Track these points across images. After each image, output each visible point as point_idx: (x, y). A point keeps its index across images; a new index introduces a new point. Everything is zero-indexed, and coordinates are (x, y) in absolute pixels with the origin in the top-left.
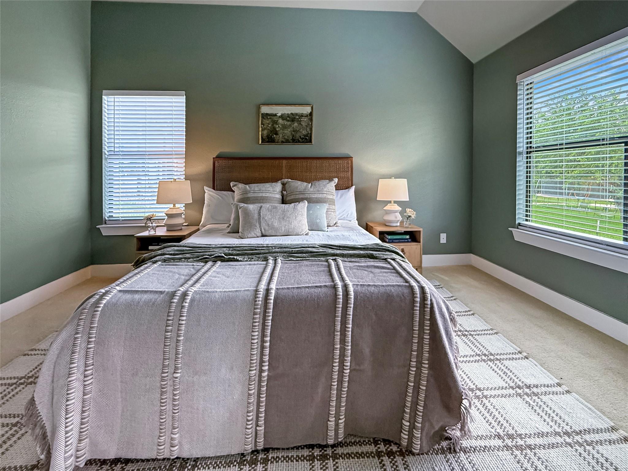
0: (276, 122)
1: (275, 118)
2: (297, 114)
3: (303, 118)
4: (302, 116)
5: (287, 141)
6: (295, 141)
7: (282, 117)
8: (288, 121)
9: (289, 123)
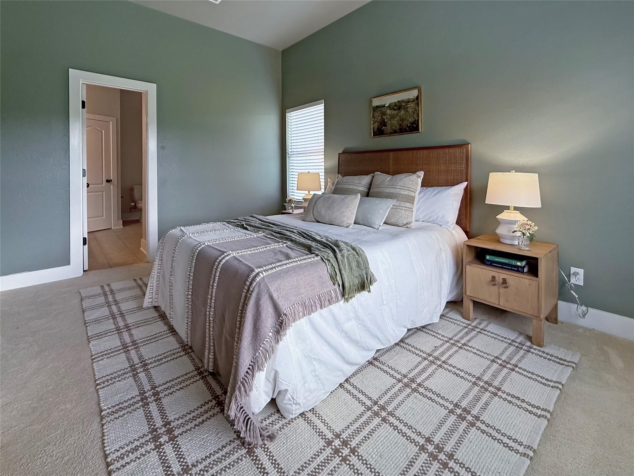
0: (384, 114)
1: (383, 109)
2: (403, 101)
3: (410, 103)
4: (409, 102)
5: (395, 132)
6: (402, 130)
7: (390, 107)
8: (395, 110)
9: (396, 112)
